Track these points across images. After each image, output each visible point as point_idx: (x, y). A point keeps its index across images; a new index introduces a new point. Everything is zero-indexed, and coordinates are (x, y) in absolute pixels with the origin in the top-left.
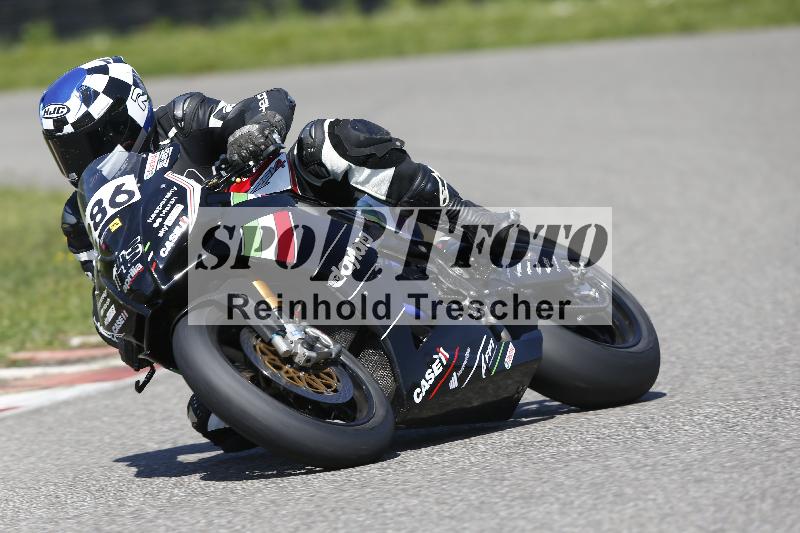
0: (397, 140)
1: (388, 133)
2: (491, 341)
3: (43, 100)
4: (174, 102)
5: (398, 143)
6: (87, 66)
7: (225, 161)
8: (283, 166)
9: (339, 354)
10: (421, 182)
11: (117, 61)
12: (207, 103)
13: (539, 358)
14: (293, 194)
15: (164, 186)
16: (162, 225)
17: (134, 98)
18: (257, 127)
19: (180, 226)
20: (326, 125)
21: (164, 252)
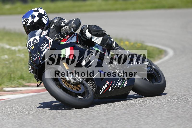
0: (104, 31)
1: (102, 29)
2: (121, 80)
3: (23, 17)
4: (54, 19)
5: (104, 32)
6: (34, 10)
7: (60, 34)
8: (75, 36)
9: (82, 81)
10: (108, 41)
11: (41, 8)
12: (62, 20)
13: (134, 85)
14: (76, 42)
15: (44, 39)
16: (42, 48)
17: (44, 17)
18: (68, 27)
19: (47, 49)
20: (87, 26)
21: (42, 55)
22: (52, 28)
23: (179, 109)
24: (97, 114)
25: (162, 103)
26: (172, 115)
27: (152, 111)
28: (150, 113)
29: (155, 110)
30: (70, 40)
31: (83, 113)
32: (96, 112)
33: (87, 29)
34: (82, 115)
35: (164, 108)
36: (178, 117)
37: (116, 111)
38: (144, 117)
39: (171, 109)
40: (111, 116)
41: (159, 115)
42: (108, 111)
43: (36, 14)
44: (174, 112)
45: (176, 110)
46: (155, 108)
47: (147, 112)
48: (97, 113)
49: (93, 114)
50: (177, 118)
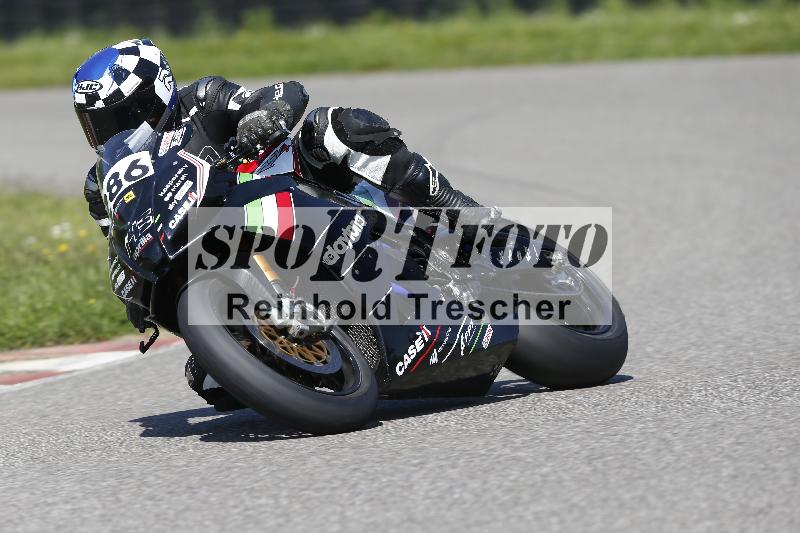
0: (395, 130)
1: (387, 123)
3: (77, 76)
4: (198, 83)
5: (396, 134)
6: (118, 47)
9: (330, 329)
10: (413, 172)
11: (147, 43)
12: (228, 87)
13: (515, 340)
14: (294, 176)
15: (176, 163)
16: (172, 199)
17: (161, 78)
18: (265, 113)
19: (189, 201)
20: (330, 112)
21: (170, 225)
22: (188, 119)
23: (416, 488)
24: (73, 513)
25: (346, 465)
26: (389, 514)
27: (302, 499)
28: (297, 507)
29: (317, 495)
30: (271, 164)
31: (14, 509)
32: (69, 507)
33: (330, 126)
34: (10, 521)
35: (355, 485)
36: (411, 520)
37: (151, 499)
38: (272, 523)
39: (380, 490)
40: (131, 522)
41: (334, 513)
42: (118, 500)
43: (129, 62)
44: (395, 503)
45: (406, 494)
46: (316, 486)
47: (284, 502)
48: (74, 511)
49: (55, 513)
50: (406, 525)
